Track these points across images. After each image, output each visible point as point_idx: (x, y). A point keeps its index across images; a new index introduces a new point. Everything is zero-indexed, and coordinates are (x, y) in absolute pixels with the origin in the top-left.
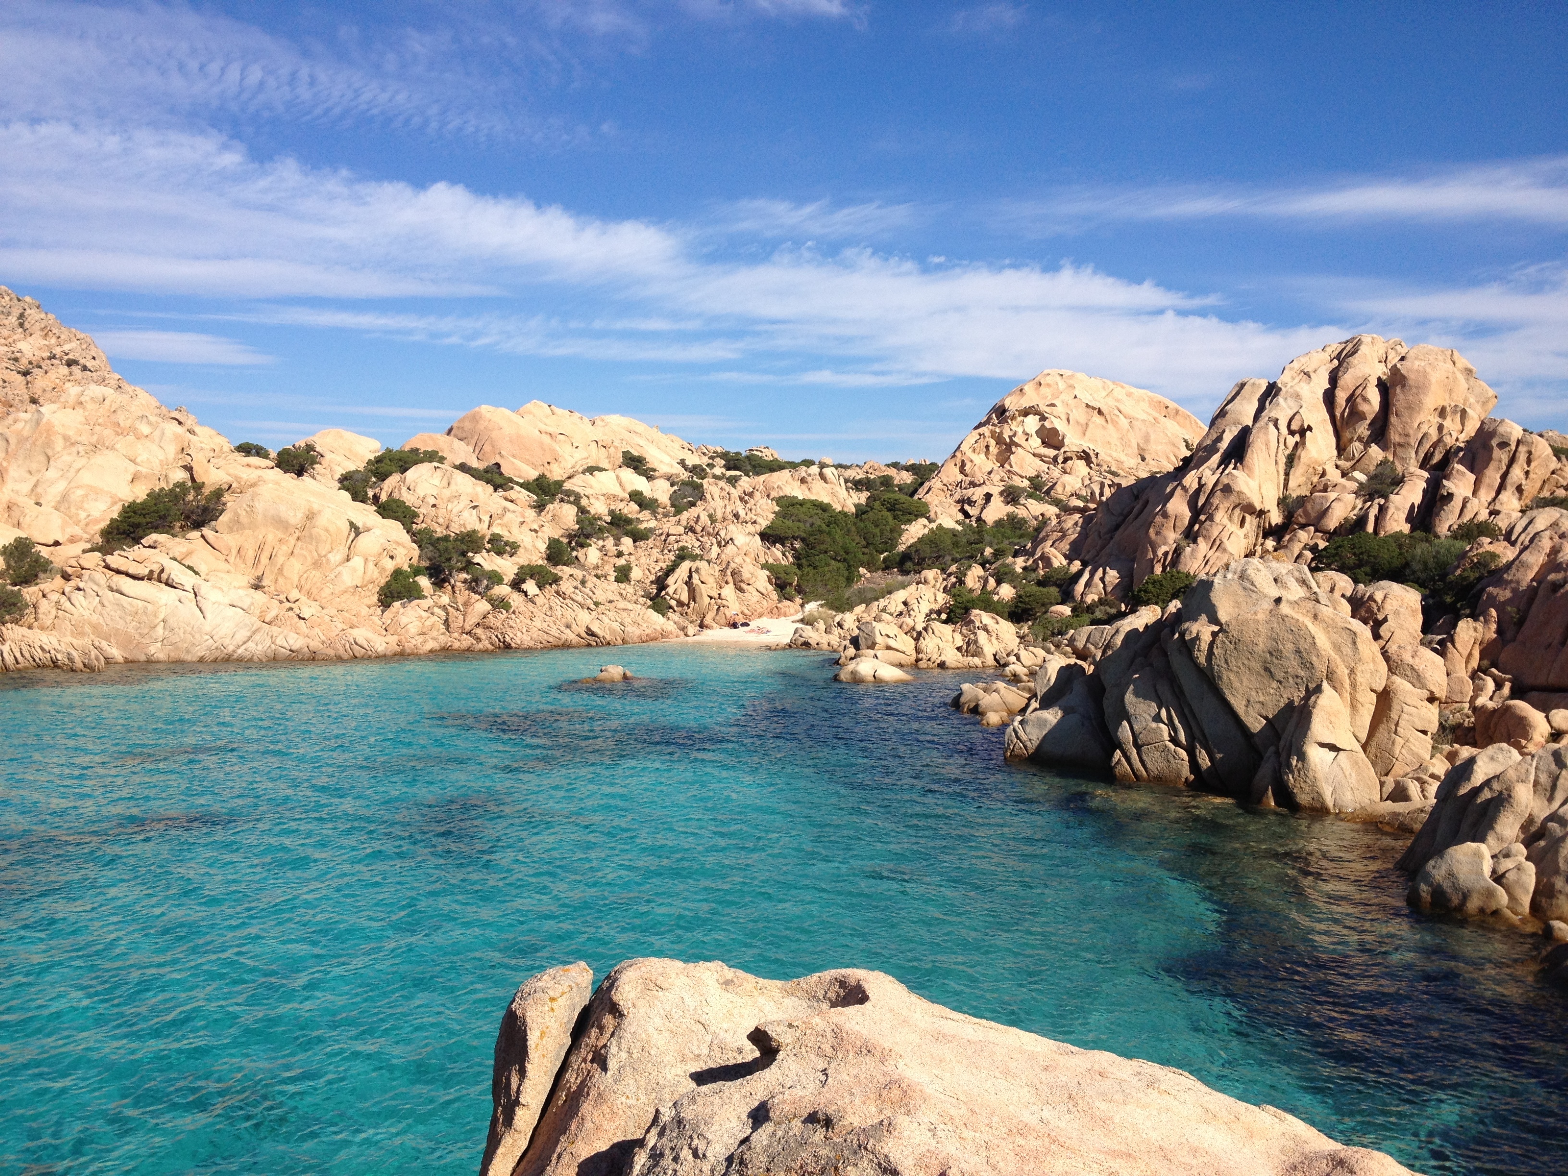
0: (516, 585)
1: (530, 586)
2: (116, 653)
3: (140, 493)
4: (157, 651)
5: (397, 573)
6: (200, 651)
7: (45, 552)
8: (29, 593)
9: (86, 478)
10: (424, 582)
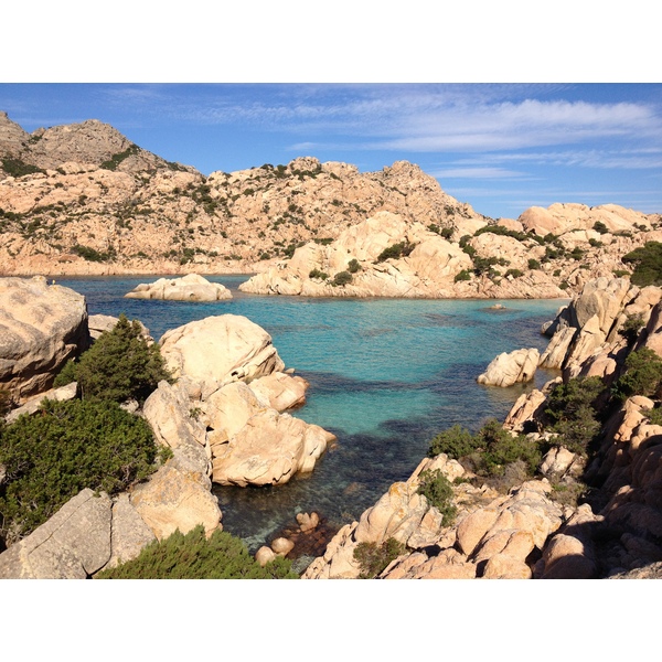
0: (506, 276)
1: (511, 277)
2: (373, 293)
3: (390, 245)
4: (384, 293)
5: (463, 271)
6: (394, 294)
7: (360, 263)
8: (354, 275)
9: (376, 241)
10: (472, 275)
